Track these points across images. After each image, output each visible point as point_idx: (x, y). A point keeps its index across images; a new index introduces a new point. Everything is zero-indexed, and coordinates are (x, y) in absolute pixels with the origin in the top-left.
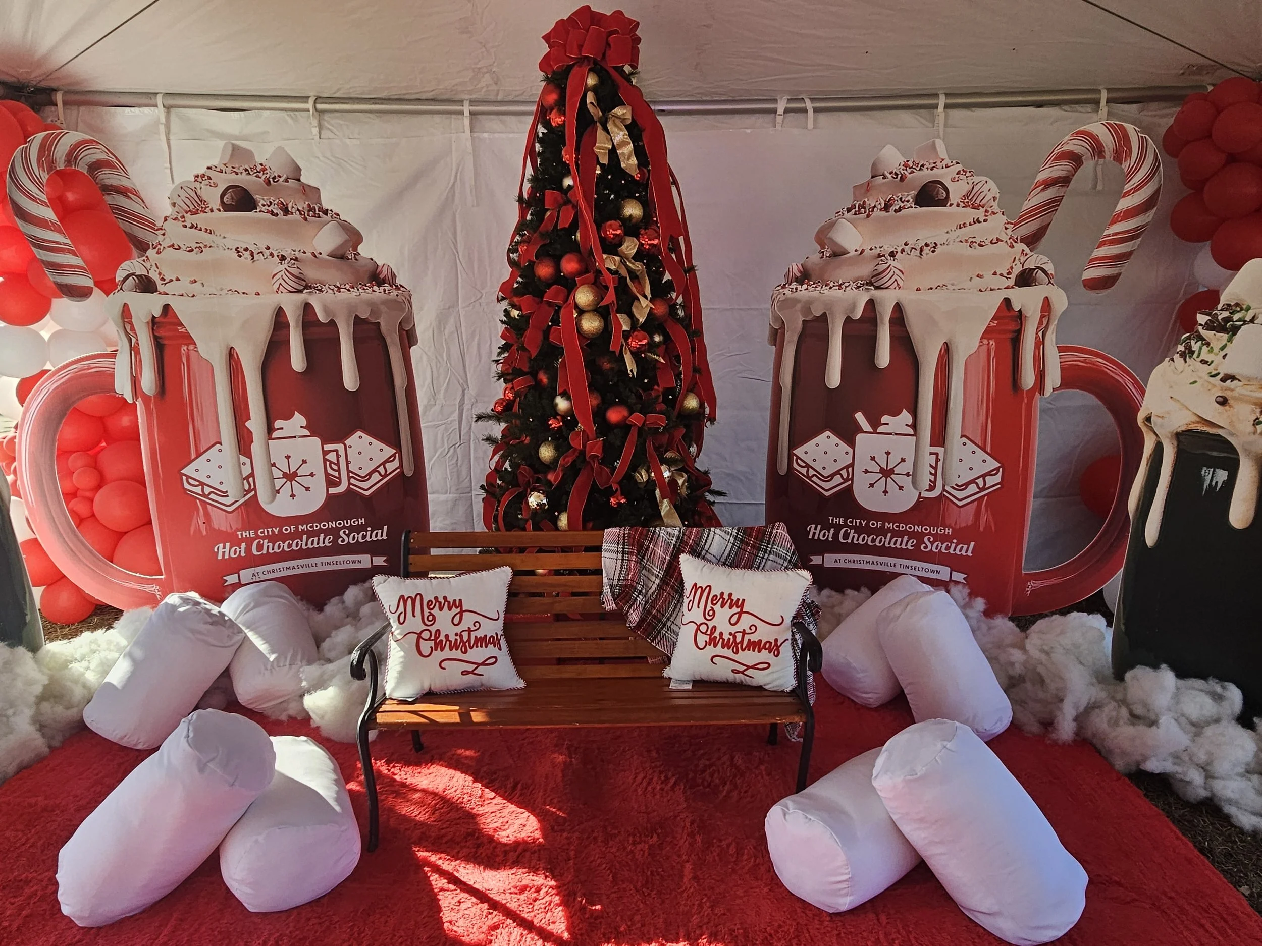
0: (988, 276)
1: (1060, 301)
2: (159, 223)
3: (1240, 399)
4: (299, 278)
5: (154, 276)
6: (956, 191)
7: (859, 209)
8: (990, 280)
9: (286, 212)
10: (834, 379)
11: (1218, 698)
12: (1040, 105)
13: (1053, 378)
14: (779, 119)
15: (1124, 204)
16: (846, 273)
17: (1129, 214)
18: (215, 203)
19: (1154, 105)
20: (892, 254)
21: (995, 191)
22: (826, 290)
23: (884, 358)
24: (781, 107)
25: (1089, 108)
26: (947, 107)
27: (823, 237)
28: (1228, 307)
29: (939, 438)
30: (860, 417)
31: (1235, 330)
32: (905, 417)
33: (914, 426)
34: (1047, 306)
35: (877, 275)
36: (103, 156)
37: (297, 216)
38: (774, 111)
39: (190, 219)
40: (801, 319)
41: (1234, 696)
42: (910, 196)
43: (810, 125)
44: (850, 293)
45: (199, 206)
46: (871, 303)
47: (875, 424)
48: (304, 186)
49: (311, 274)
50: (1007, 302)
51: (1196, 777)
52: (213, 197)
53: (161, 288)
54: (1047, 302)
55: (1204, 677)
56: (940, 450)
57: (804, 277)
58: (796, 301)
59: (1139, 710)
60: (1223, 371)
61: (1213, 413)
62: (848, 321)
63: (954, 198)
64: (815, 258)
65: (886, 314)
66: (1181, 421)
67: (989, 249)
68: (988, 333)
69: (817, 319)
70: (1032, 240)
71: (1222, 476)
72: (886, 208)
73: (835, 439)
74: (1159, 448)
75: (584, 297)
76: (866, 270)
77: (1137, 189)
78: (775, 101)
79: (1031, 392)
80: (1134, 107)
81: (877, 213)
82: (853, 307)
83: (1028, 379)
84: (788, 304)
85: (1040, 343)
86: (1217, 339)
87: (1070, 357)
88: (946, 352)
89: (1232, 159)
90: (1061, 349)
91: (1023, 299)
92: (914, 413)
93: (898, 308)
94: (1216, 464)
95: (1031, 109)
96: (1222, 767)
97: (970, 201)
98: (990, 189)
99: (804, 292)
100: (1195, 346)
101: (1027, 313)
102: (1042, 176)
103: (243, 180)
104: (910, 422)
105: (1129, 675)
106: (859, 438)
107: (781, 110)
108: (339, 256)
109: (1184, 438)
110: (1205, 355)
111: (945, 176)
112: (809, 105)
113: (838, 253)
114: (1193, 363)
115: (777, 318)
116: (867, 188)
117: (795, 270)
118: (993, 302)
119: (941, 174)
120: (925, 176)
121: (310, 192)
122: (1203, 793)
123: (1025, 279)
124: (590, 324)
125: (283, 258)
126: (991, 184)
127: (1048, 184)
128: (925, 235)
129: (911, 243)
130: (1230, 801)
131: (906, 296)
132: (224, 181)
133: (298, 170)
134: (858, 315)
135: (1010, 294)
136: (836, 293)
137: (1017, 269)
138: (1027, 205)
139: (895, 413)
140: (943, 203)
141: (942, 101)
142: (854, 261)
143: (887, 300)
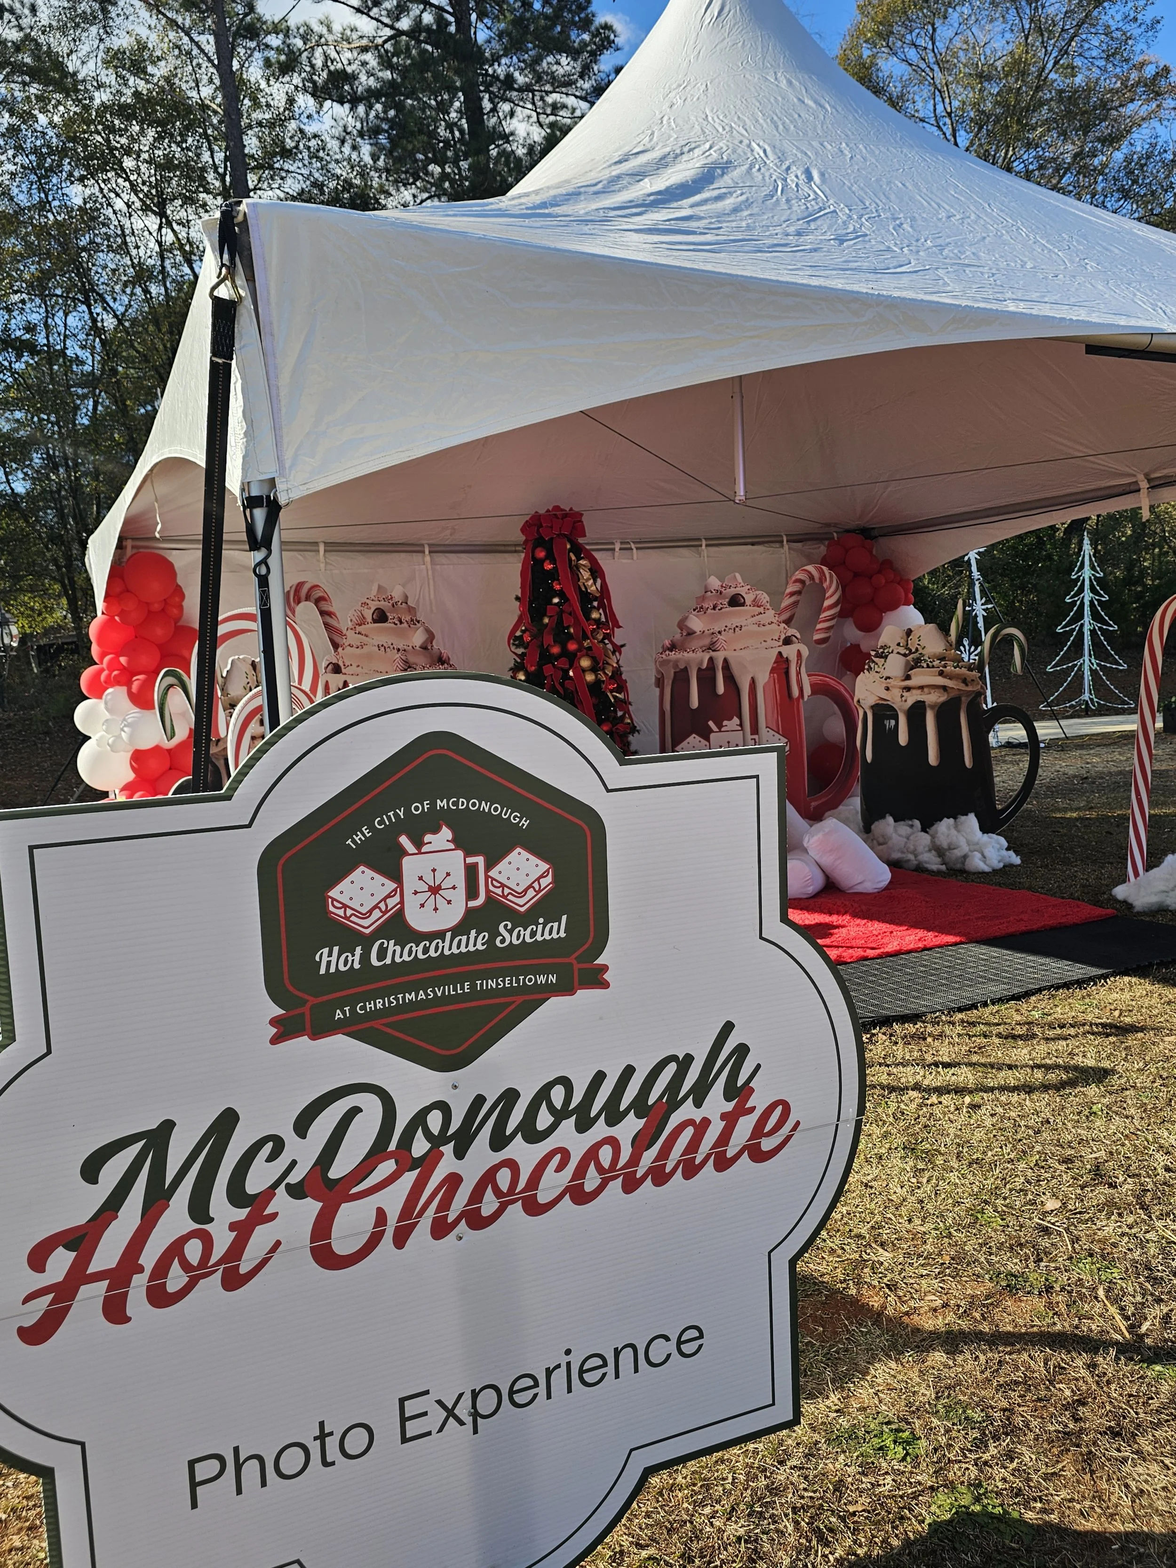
0: (769, 641)
1: (805, 652)
2: (344, 632)
3: (894, 687)
4: (406, 662)
5: (341, 664)
6: (749, 598)
7: (700, 609)
8: (770, 643)
9: (401, 622)
10: (695, 703)
11: (912, 826)
12: (753, 544)
13: (807, 691)
14: (617, 554)
15: (827, 603)
16: (695, 644)
17: (830, 607)
18: (369, 619)
19: (809, 543)
20: (720, 632)
21: (768, 598)
22: (685, 654)
23: (721, 689)
24: (617, 546)
25: (777, 545)
26: (707, 546)
27: (682, 625)
28: (882, 647)
29: (755, 730)
30: (711, 723)
31: (886, 657)
32: (736, 720)
33: (741, 725)
34: (799, 654)
35: (713, 644)
36: (321, 594)
37: (405, 625)
38: (614, 550)
39: (359, 629)
40: (672, 671)
41: (917, 823)
42: (726, 601)
43: (635, 557)
44: (699, 654)
45: (362, 622)
46: (711, 659)
47: (720, 726)
48: (409, 607)
49: (412, 659)
50: (780, 653)
51: (911, 857)
52: (368, 614)
53: (343, 671)
54: (799, 652)
55: (903, 820)
56: (756, 737)
57: (673, 647)
58: (669, 661)
59: (881, 840)
60: (885, 675)
61: (884, 694)
62: (699, 670)
63: (748, 602)
64: (678, 636)
65: (720, 664)
66: (872, 700)
67: (768, 627)
68: (773, 671)
69: (682, 670)
70: (788, 622)
71: (893, 722)
72: (714, 608)
73: (698, 738)
74: (865, 714)
75: (585, 663)
76: (707, 642)
77: (831, 596)
78: (613, 543)
79: (798, 699)
80: (799, 545)
81: (709, 611)
82: (701, 662)
83: (796, 692)
84: (664, 663)
85: (798, 673)
86: (880, 661)
87: (814, 678)
88: (753, 682)
89: (856, 575)
90: (809, 675)
91: (789, 652)
92: (740, 717)
93: (726, 661)
94: (890, 718)
95: (750, 547)
96: (920, 849)
97: (756, 603)
98: (764, 597)
99: (673, 655)
100: (872, 665)
101: (790, 658)
102: (788, 591)
103: (383, 605)
104: (738, 722)
105: (873, 827)
106: (712, 736)
107: (617, 549)
108: (424, 647)
109: (875, 708)
110: (877, 669)
111: (743, 591)
112: (633, 546)
113: (691, 633)
114: (873, 673)
115: (658, 671)
116: (703, 598)
117: (667, 643)
118: (773, 654)
119: (739, 590)
120: (732, 591)
121: (411, 610)
122: (915, 862)
123: (787, 641)
124: (590, 677)
125: (399, 650)
126: (765, 595)
127: (792, 594)
128: (736, 622)
129: (729, 626)
130: (926, 862)
131: (729, 654)
132: (374, 605)
133: (406, 597)
134: (705, 666)
135: (780, 649)
136: (691, 654)
137: (783, 637)
138: (783, 605)
139: (730, 719)
140: (743, 605)
141: (704, 543)
142: (699, 637)
143: (719, 656)
